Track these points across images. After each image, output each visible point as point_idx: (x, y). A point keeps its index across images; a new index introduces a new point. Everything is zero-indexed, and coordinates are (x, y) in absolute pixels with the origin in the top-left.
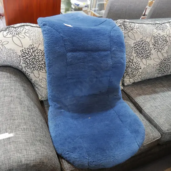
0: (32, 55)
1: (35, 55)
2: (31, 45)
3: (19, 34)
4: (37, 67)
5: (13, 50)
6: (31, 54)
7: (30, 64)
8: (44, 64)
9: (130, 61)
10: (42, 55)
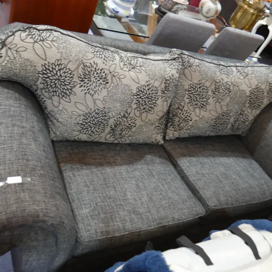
0: (57, 74)
1: (61, 75)
2: (58, 60)
3: (43, 40)
4: (60, 92)
5: (31, 62)
6: (55, 73)
7: (51, 86)
8: (70, 91)
9: (179, 108)
10: (71, 77)
